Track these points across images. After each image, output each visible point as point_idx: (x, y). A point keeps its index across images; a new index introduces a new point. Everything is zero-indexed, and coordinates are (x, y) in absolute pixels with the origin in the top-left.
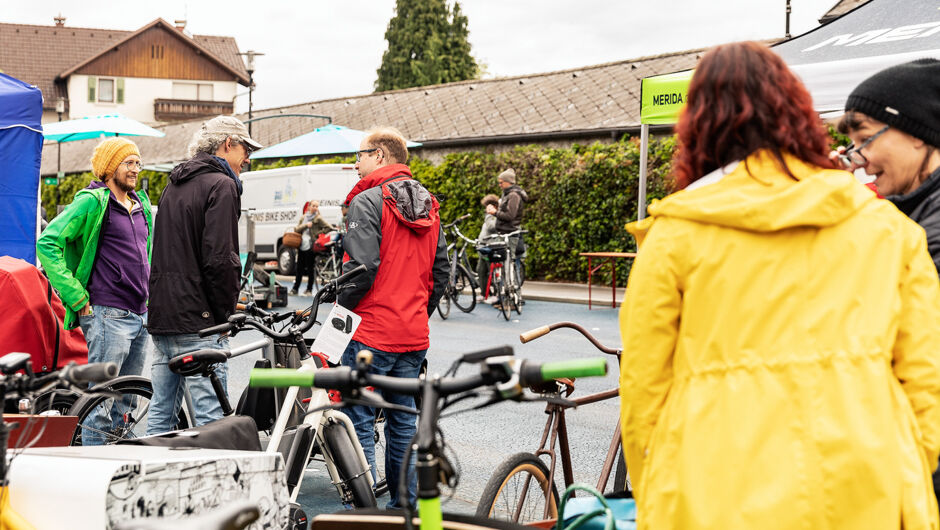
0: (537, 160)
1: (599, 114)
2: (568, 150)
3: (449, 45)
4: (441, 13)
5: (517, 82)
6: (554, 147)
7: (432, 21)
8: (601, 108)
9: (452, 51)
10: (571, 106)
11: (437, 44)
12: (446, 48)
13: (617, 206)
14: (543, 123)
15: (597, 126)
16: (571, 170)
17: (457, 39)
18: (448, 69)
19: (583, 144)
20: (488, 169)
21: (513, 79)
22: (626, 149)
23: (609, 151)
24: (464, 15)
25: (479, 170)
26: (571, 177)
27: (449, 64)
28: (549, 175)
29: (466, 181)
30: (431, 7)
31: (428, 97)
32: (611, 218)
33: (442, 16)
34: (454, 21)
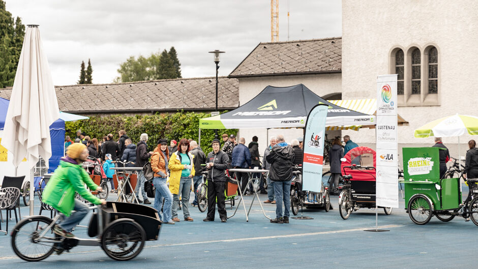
0: (121, 121)
1: (145, 103)
2: (134, 117)
3: (14, 41)
4: (9, 23)
5: (105, 86)
6: (128, 116)
7: (5, 27)
8: (146, 101)
9: (16, 45)
10: (132, 99)
11: (8, 40)
12: (13, 43)
13: (155, 139)
14: (121, 105)
15: (145, 108)
16: (136, 125)
17: (18, 38)
18: (14, 54)
19: (139, 115)
20: (99, 123)
21: (102, 85)
22: (158, 118)
23: (151, 118)
24: (22, 24)
25: (95, 124)
26: (136, 128)
27: (15, 52)
28: (127, 127)
29: (89, 128)
30: (4, 20)
31: (62, 91)
32: (153, 143)
33: (9, 24)
34: (17, 27)
